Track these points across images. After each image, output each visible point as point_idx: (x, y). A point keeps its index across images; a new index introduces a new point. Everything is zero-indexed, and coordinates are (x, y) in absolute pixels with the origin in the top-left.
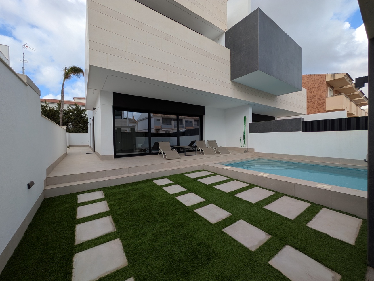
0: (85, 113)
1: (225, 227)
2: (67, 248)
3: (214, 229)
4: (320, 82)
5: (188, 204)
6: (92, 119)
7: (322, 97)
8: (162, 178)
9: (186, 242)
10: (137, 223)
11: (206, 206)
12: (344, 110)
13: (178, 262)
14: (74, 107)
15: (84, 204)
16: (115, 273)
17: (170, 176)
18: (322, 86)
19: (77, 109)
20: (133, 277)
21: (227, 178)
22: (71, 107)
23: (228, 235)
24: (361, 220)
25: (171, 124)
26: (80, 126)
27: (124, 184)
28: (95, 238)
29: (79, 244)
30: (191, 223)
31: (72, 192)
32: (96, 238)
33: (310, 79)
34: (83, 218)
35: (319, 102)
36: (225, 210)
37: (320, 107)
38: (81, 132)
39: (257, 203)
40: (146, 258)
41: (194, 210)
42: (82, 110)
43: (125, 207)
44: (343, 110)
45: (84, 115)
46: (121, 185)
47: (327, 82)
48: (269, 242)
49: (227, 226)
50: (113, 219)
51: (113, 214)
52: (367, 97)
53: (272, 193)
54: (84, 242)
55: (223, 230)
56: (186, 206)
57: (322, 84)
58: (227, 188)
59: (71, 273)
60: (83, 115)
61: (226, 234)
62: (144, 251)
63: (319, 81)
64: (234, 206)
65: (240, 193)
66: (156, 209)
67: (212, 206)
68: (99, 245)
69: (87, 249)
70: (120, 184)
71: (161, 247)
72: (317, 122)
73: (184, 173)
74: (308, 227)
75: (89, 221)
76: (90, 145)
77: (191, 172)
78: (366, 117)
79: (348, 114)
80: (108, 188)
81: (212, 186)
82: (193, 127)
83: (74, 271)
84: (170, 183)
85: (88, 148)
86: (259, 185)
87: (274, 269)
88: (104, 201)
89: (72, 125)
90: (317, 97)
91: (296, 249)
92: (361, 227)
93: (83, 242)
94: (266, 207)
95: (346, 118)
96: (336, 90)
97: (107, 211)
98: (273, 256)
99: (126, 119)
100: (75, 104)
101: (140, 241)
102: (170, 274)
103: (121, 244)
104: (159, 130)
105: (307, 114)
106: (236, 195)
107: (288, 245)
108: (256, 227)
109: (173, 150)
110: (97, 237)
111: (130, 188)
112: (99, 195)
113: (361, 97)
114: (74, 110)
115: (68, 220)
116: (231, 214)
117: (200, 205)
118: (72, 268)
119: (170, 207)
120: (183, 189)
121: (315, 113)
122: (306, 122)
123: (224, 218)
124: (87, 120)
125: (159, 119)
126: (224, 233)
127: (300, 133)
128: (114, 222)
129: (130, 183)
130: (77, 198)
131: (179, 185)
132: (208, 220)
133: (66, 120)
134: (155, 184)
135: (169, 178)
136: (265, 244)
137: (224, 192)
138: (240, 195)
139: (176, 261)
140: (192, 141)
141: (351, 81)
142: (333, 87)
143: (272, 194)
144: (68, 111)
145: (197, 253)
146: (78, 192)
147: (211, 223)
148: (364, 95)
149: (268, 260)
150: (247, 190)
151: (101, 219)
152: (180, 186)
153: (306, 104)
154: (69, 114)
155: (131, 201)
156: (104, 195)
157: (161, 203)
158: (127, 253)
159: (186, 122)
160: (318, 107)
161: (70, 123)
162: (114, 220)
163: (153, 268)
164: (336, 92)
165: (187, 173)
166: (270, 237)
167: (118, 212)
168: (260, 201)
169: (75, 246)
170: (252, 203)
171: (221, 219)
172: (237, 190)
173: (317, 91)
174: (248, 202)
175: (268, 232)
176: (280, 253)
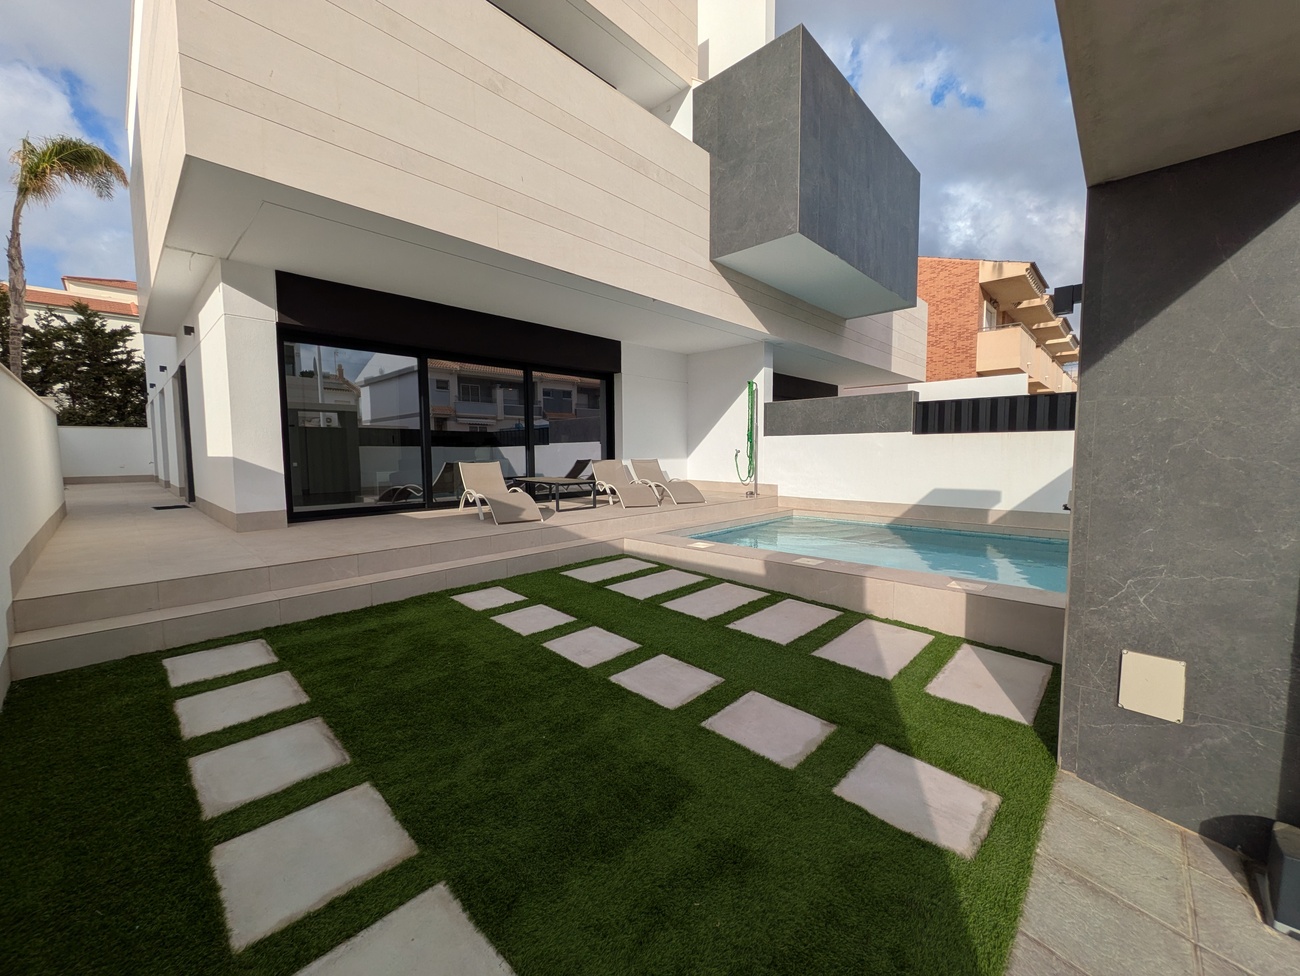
0: (130, 345)
1: (709, 716)
2: (177, 832)
3: (678, 723)
4: (965, 284)
5: (586, 661)
6: (173, 369)
7: (968, 330)
8: (484, 586)
9: (596, 767)
10: (423, 732)
11: (646, 662)
12: (1022, 372)
13: (580, 823)
14: (73, 318)
15: (202, 688)
16: (378, 881)
17: (511, 578)
18: (968, 297)
19: (87, 327)
20: (444, 882)
21: (700, 579)
22: (55, 316)
23: (719, 737)
24: (1051, 666)
25: (491, 402)
26: (105, 397)
27: (347, 613)
28: (280, 790)
29: (219, 817)
30: (606, 715)
31: (138, 652)
32: (284, 791)
33: (937, 271)
34: (212, 733)
35: (960, 344)
36: (704, 669)
37: (962, 361)
38: (111, 424)
39: (793, 642)
40: (476, 825)
41: (610, 675)
42: (114, 333)
43: (368, 686)
44: (1018, 371)
45: (122, 352)
46: (334, 615)
47: (983, 286)
48: (832, 743)
49: (714, 713)
50: (330, 727)
51: (328, 712)
52: (1078, 337)
53: (833, 614)
54: (239, 806)
55: (703, 724)
56: (581, 668)
57: (969, 292)
58: (702, 606)
59: (219, 903)
60: (116, 354)
61: (714, 733)
62: (467, 806)
63: (962, 280)
64: (728, 656)
65: (742, 617)
66: (483, 683)
67: (662, 661)
68: (298, 809)
69: (255, 827)
70: (330, 613)
71: (521, 790)
72: (954, 404)
73: (557, 568)
74: (928, 696)
75: (239, 741)
76: (162, 477)
77: (582, 563)
78: (1073, 395)
79: (1031, 385)
80: (286, 629)
81: (655, 602)
82: (573, 412)
83: (223, 895)
84: (516, 602)
85: (153, 487)
86: (797, 594)
87: (848, 803)
88: (279, 674)
89: (67, 393)
90: (955, 328)
91: (899, 751)
92: (1048, 684)
93: (233, 807)
94: (818, 653)
95: (1025, 396)
96: (1004, 313)
97: (301, 705)
98: (843, 774)
99: (310, 374)
100: (79, 305)
101: (445, 782)
102: (562, 858)
103: (380, 797)
104: (445, 419)
105: (927, 381)
106: (731, 626)
107: (880, 743)
108: (796, 706)
109: (515, 491)
110: (285, 787)
111: (373, 623)
112: (256, 654)
113: (1063, 337)
114: (70, 328)
115: (150, 746)
116: (720, 680)
117: (625, 661)
118: (214, 888)
119: (527, 674)
120: (562, 619)
121: (947, 379)
122: (926, 405)
123: (703, 691)
124: (141, 373)
125: (447, 382)
126: (708, 732)
127: (908, 437)
128: (336, 735)
129: (366, 609)
130: (165, 671)
131: (546, 605)
132: (655, 701)
133: (36, 371)
134: (462, 606)
135: (509, 584)
136: (820, 748)
137: (694, 618)
138: (743, 626)
139: (575, 820)
140: (578, 462)
141: (1042, 287)
142: (996, 302)
143: (834, 617)
144: (44, 335)
145: (635, 792)
146: (161, 649)
147: (667, 709)
148: (1071, 329)
149: (832, 786)
150: (763, 608)
151: (283, 731)
152: (550, 609)
153: (925, 348)
154: (49, 344)
155: (387, 667)
156: (273, 654)
157: (495, 664)
158: (406, 822)
159: (546, 393)
160: (957, 359)
161: (55, 383)
162: (335, 730)
163: (503, 849)
164: (1003, 318)
165: (568, 567)
166: (833, 728)
167: (344, 704)
168: (801, 638)
169: (205, 822)
170: (778, 644)
171: (695, 693)
172: (734, 610)
173: (956, 310)
174: (768, 642)
175: (827, 716)
176: (860, 766)
